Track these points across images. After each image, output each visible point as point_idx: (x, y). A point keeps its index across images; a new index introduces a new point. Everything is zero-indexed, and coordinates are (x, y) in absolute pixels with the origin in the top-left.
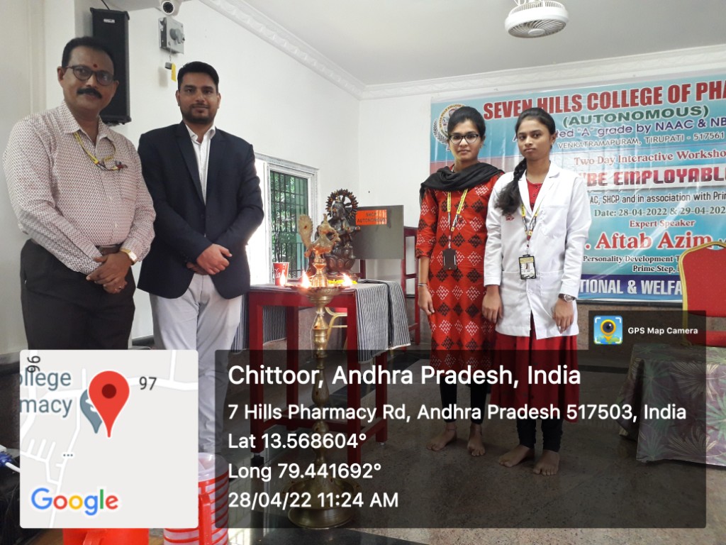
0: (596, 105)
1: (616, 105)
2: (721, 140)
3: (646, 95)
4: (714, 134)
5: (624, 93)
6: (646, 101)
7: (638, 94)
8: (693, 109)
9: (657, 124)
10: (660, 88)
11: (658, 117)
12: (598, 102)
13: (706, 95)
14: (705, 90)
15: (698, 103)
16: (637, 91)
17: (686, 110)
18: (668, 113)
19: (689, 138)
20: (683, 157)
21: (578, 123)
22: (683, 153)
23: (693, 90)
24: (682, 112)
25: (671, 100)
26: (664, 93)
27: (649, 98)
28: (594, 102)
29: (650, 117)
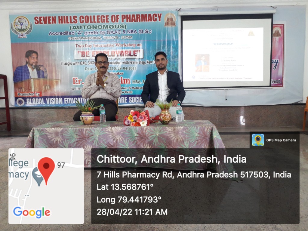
0: (83, 21)
1: (91, 22)
2: (131, 39)
3: (103, 18)
4: (129, 37)
5: (94, 17)
6: (103, 21)
7: (100, 17)
8: (121, 26)
9: (108, 31)
10: (108, 16)
11: (108, 28)
12: (84, 20)
13: (125, 20)
14: (125, 18)
15: (122, 23)
16: (99, 16)
17: (118, 25)
18: (111, 27)
19: (120, 38)
20: (118, 46)
21: (76, 29)
22: (118, 44)
23: (120, 17)
24: (117, 27)
25: (112, 21)
26: (110, 18)
27: (104, 20)
28: (82, 20)
29: (105, 28)
